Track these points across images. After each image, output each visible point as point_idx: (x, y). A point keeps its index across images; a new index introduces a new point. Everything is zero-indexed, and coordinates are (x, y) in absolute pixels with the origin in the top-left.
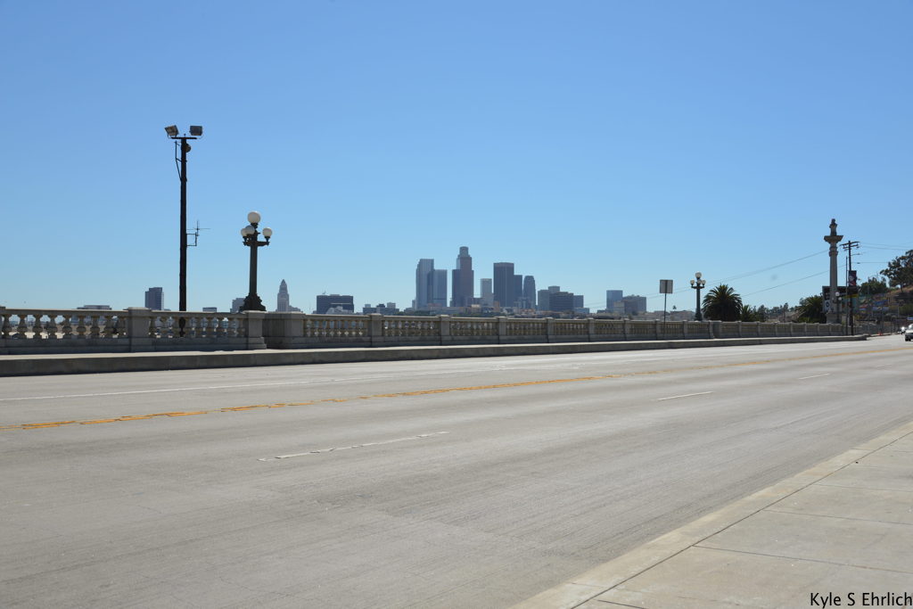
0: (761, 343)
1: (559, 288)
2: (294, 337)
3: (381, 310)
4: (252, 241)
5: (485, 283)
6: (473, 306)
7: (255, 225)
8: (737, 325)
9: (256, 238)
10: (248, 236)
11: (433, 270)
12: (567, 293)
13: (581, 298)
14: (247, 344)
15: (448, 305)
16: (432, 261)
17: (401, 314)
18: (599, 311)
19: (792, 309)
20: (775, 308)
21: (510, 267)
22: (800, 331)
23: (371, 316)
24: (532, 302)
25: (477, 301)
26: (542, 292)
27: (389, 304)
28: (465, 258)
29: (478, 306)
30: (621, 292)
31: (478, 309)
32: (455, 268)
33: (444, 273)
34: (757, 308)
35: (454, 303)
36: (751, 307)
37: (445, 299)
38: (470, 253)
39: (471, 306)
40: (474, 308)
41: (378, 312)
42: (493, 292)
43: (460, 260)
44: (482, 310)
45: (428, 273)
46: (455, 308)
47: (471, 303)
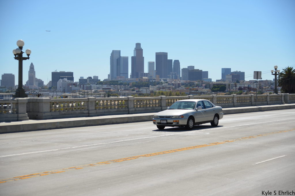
1: (194, 67)
2: (44, 113)
3: (90, 80)
4: (20, 57)
5: (151, 64)
7: (21, 48)
9: (22, 55)
10: (17, 54)
11: (120, 57)
12: (198, 70)
13: (206, 73)
14: (18, 117)
15: (129, 77)
16: (119, 52)
17: (101, 83)
18: (217, 81)
21: (165, 55)
24: (178, 75)
25: (146, 75)
26: (184, 70)
27: (94, 77)
28: (139, 50)
29: (146, 78)
30: (230, 69)
31: (147, 80)
32: (133, 56)
33: (126, 59)
35: (132, 76)
37: (127, 74)
38: (141, 47)
39: (142, 78)
40: (144, 79)
41: (88, 82)
42: (155, 69)
43: (136, 51)
44: (149, 80)
45: (117, 58)
46: (134, 79)
47: (143, 76)
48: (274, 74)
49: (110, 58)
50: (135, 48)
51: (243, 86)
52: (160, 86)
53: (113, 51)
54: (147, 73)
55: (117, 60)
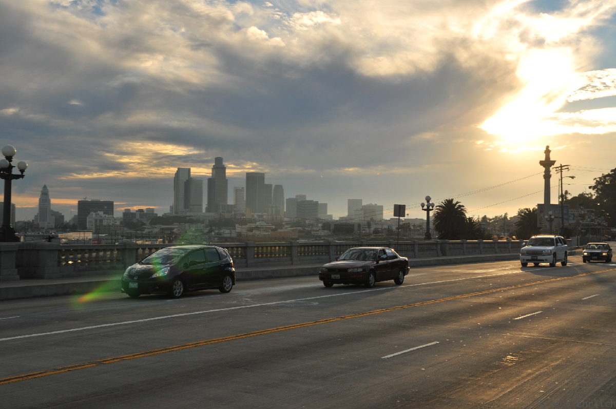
1: (305, 196)
2: (48, 267)
3: (141, 215)
4: (6, 174)
5: (238, 191)
7: (9, 158)
9: (11, 171)
11: (190, 179)
12: (312, 201)
13: (324, 206)
16: (189, 170)
18: (342, 218)
19: (511, 219)
20: (496, 217)
21: (261, 177)
24: (281, 209)
25: (230, 208)
26: (289, 201)
27: (148, 210)
28: (219, 168)
30: (361, 200)
32: (211, 176)
34: (480, 218)
35: (208, 210)
38: (223, 163)
41: (138, 217)
43: (215, 170)
46: (211, 214)
48: (425, 210)
51: (380, 227)
52: (253, 225)
53: (179, 169)
54: (232, 205)
55: (186, 182)
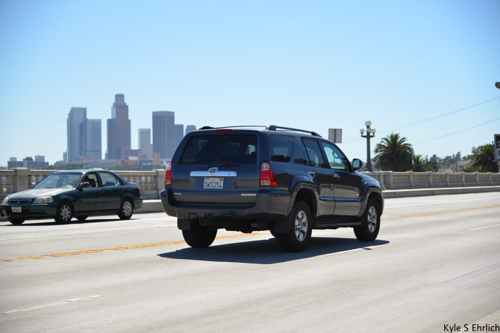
0: (432, 194)
3: (29, 164)
5: (143, 133)
6: (131, 158)
8: (409, 176)
11: (86, 120)
15: (103, 157)
17: (51, 167)
19: (464, 158)
20: (448, 158)
22: (472, 181)
23: (16, 171)
27: (37, 157)
29: (135, 158)
31: (136, 162)
32: (110, 118)
33: (97, 124)
34: (429, 158)
35: (109, 155)
36: (423, 158)
38: (125, 102)
39: (128, 159)
40: (131, 161)
41: (25, 166)
42: (152, 143)
43: (115, 109)
44: (140, 163)
45: (80, 122)
46: (112, 161)
47: (128, 155)
48: (364, 137)
49: (68, 122)
50: (114, 104)
53: (73, 109)
55: (81, 125)
